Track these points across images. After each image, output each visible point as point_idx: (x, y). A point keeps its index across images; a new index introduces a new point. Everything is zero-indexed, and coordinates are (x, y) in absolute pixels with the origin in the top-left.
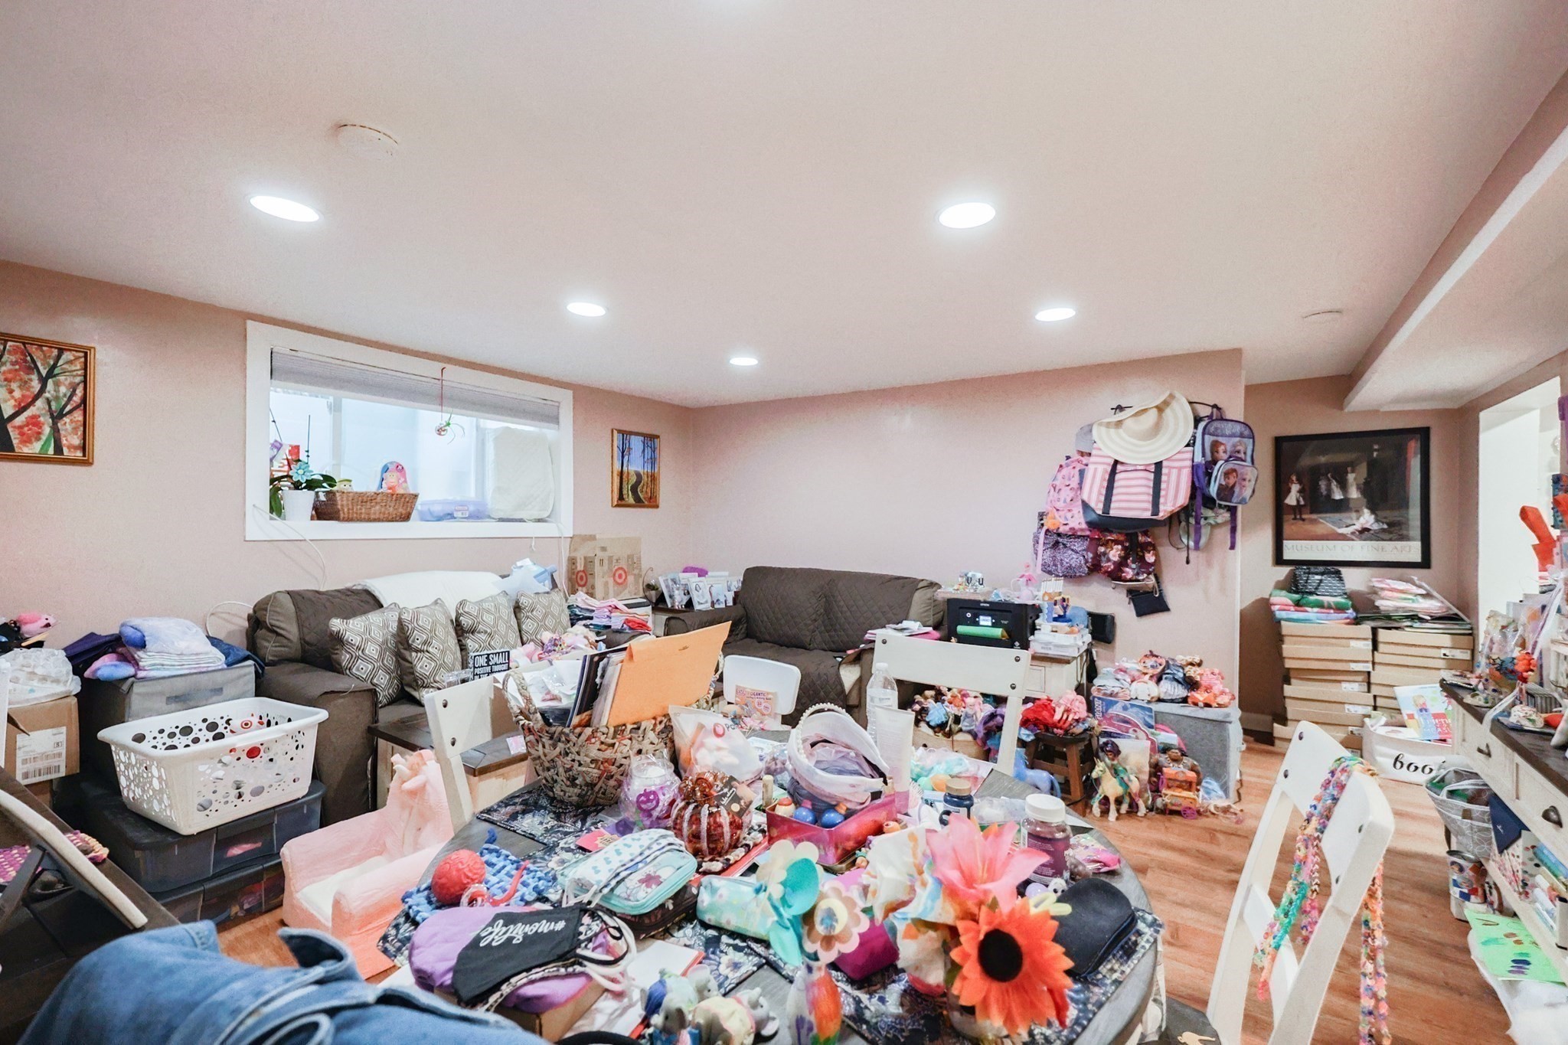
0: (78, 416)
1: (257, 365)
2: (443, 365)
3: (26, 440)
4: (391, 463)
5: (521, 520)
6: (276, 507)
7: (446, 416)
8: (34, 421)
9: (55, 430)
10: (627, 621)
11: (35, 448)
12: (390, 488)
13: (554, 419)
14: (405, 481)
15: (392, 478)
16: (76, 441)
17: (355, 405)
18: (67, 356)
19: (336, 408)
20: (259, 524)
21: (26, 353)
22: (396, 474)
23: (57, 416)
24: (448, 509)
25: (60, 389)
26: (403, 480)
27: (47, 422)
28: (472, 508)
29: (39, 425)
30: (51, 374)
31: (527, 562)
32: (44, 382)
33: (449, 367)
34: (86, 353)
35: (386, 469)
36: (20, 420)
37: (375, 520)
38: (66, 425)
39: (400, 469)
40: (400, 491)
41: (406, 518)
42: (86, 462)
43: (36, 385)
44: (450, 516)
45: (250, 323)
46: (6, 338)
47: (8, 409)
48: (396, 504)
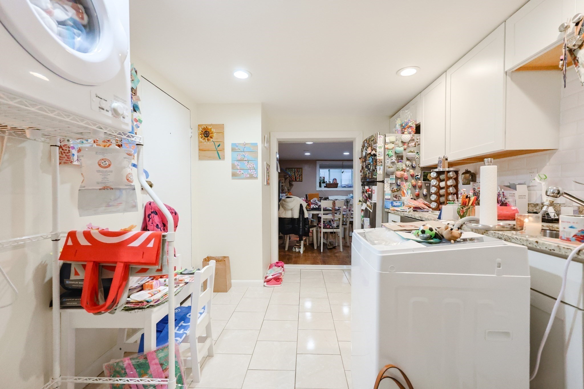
1: (318, 167)
2: (342, 162)
6: (320, 186)
7: (343, 170)
8: (298, 177)
11: (298, 180)
15: (334, 181)
16: (301, 179)
17: (331, 170)
18: (300, 169)
19: (329, 171)
20: (318, 189)
23: (300, 176)
24: (345, 186)
25: (300, 173)
27: (299, 177)
28: (350, 185)
33: (344, 162)
34: (302, 168)
35: (333, 180)
37: (332, 187)
39: (336, 179)
40: (336, 183)
41: (337, 187)
42: (302, 181)
43: (298, 173)
44: (345, 187)
45: (317, 161)
46: (296, 168)
47: (296, 176)
48: (335, 185)
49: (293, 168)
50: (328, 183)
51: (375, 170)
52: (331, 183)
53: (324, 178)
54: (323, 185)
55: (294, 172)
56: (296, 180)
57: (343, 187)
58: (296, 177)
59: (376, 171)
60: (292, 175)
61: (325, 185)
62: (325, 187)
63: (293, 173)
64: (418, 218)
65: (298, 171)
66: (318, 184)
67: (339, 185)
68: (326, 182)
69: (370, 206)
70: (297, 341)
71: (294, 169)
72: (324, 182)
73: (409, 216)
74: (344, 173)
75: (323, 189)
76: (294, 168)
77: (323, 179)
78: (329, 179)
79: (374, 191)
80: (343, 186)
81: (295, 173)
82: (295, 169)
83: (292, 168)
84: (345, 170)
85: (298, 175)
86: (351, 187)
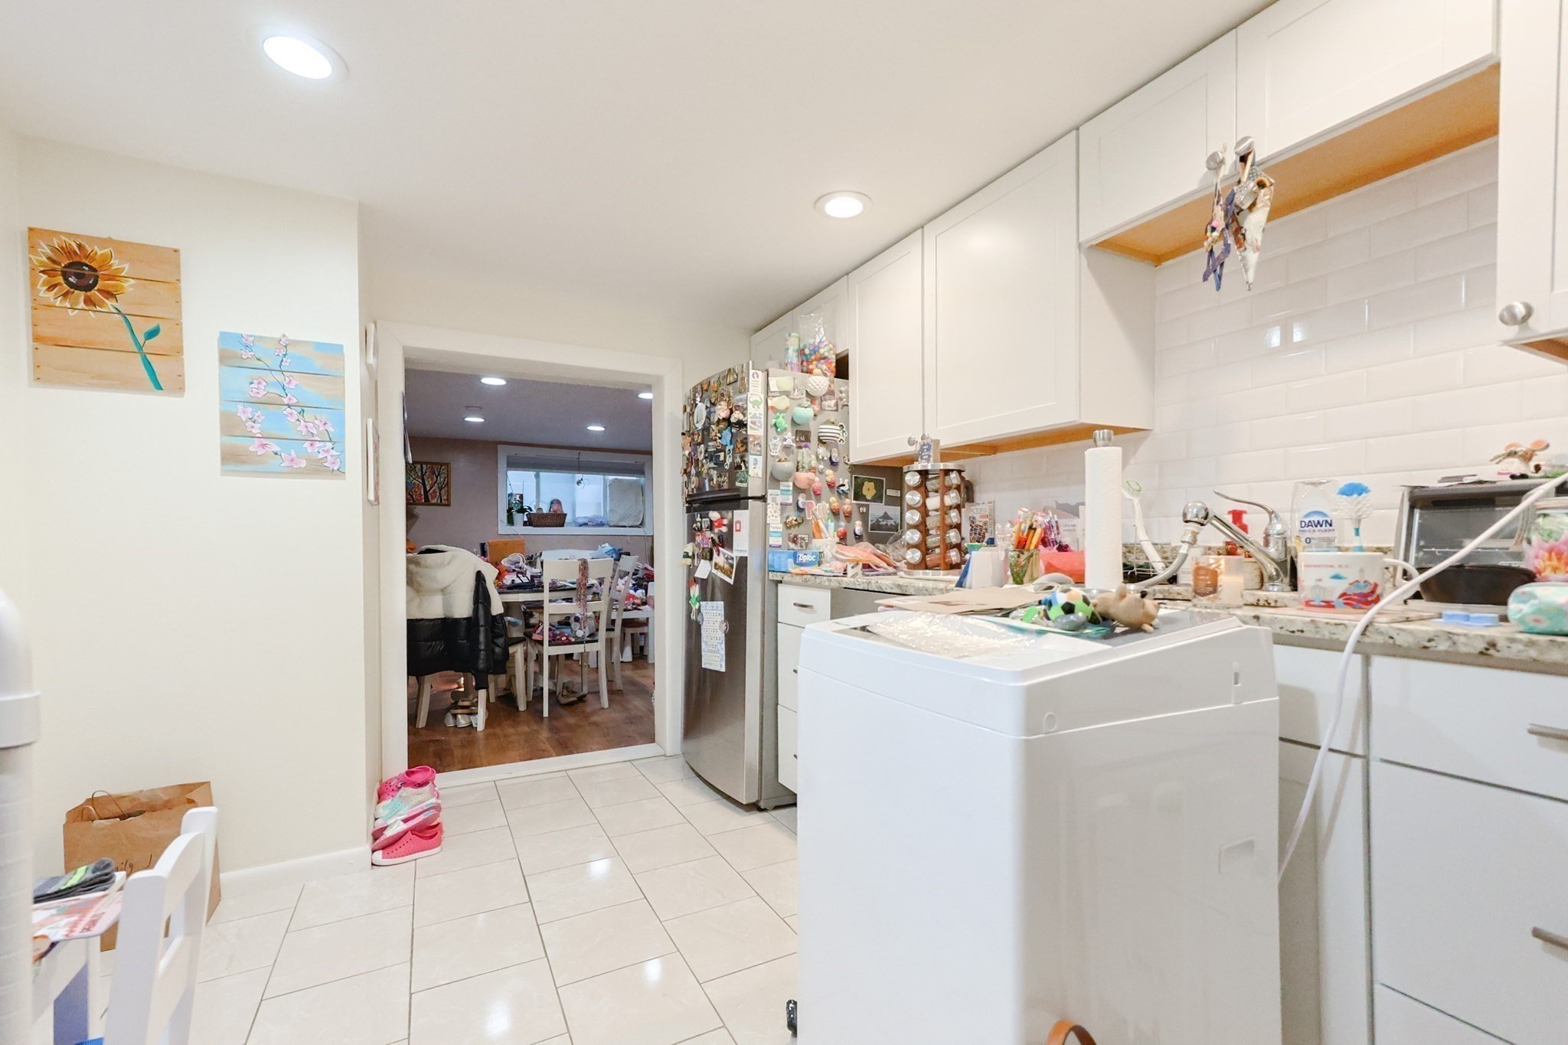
0: (446, 488)
1: (502, 463)
2: (578, 451)
3: (433, 499)
5: (625, 527)
6: (511, 521)
7: (581, 476)
8: (435, 492)
9: (440, 493)
10: (646, 574)
11: (435, 501)
13: (641, 472)
15: (555, 507)
16: (446, 498)
17: (544, 475)
18: (443, 467)
19: (537, 476)
20: (503, 528)
21: (433, 468)
23: (441, 489)
24: (586, 521)
25: (441, 479)
27: (438, 491)
28: (600, 520)
29: (436, 493)
30: (439, 475)
31: (607, 544)
32: (437, 477)
33: (582, 452)
34: (447, 464)
35: (552, 503)
36: (431, 491)
37: (548, 526)
38: (443, 491)
39: (559, 502)
40: (559, 513)
41: (562, 526)
42: (449, 505)
43: (435, 478)
44: (585, 524)
45: (499, 446)
46: (427, 463)
47: (428, 489)
48: (556, 518)
50: (534, 511)
51: (742, 464)
52: (545, 510)
53: (521, 497)
54: (520, 518)
55: (420, 474)
56: (426, 499)
57: (581, 526)
58: (426, 492)
59: (746, 468)
60: (414, 484)
61: (526, 519)
62: (525, 524)
63: (418, 477)
64: (892, 588)
65: (434, 473)
66: (503, 515)
67: (568, 519)
68: (530, 509)
69: (727, 566)
70: (568, 1030)
71: (419, 466)
72: (522, 510)
73: (858, 587)
74: (581, 485)
75: (519, 529)
77: (518, 498)
78: (538, 501)
79: (738, 525)
80: (581, 521)
81: (425, 477)
82: (424, 466)
84: (586, 477)
85: (436, 485)
86: (601, 525)
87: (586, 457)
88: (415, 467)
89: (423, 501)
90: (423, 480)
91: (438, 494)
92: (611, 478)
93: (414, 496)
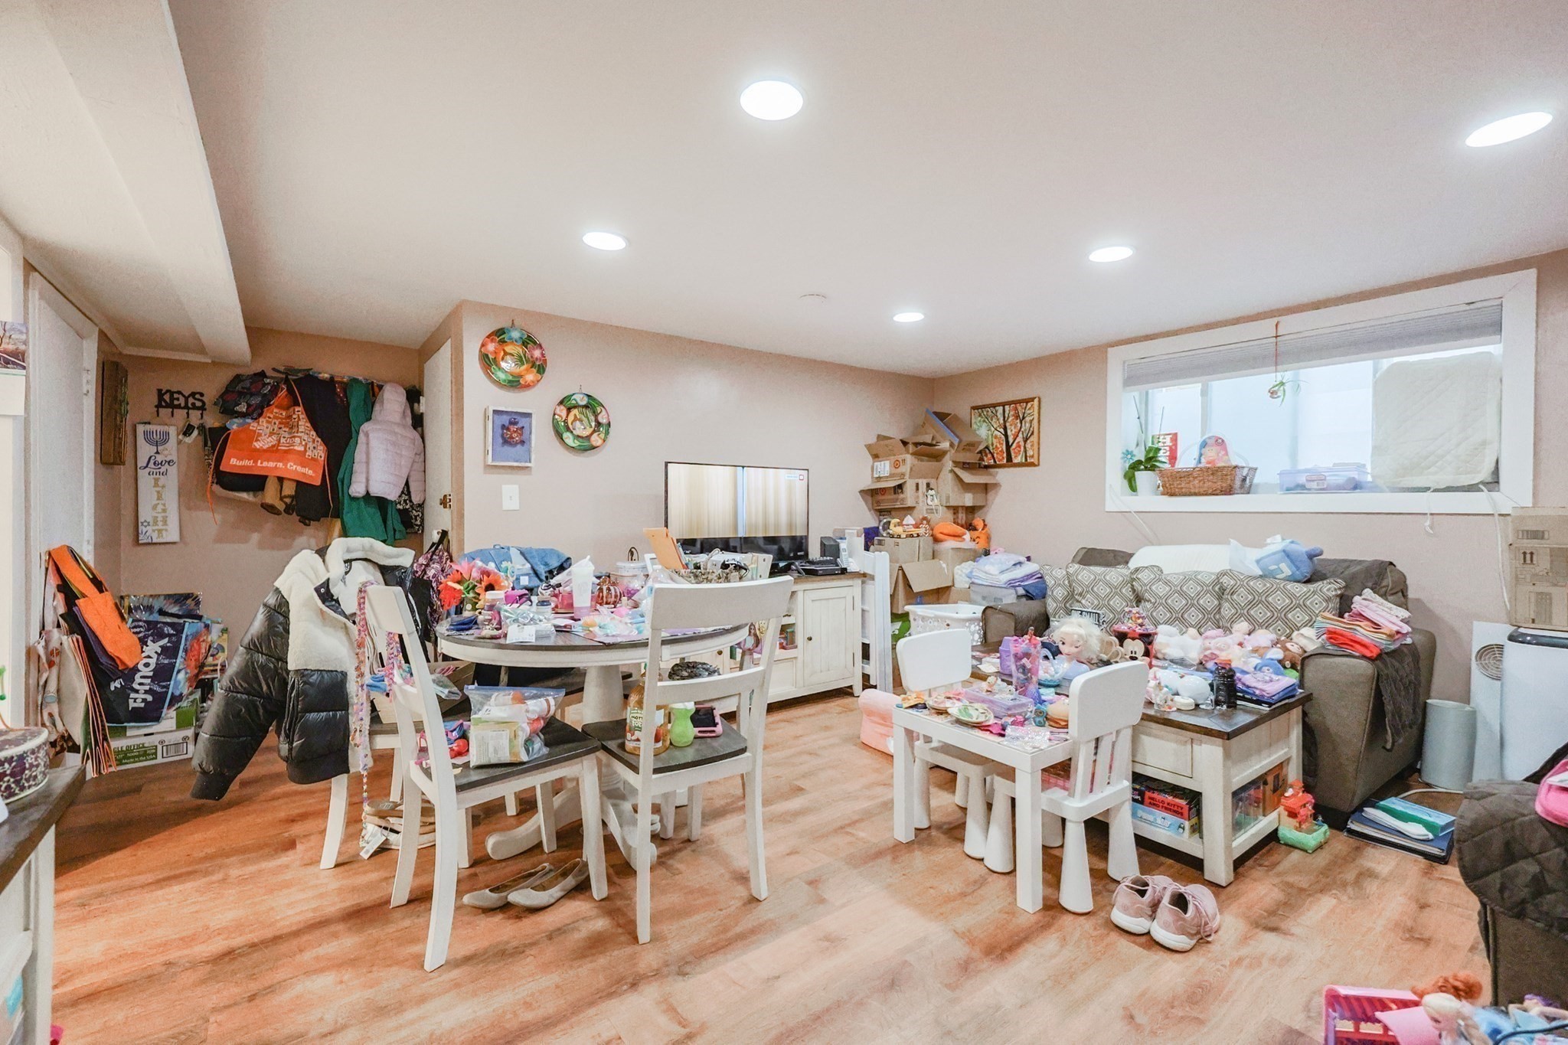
0: (1033, 438)
1: (1115, 378)
2: (1275, 320)
3: (1017, 455)
4: (1210, 438)
6: (1131, 484)
9: (1024, 446)
11: (1018, 461)
12: (1209, 463)
13: (1494, 327)
14: (1227, 454)
15: (1211, 453)
16: (1034, 453)
18: (1030, 405)
20: (1116, 496)
21: (1016, 409)
22: (1215, 449)
23: (1026, 440)
25: (1026, 425)
26: (1223, 453)
27: (1022, 444)
29: (1019, 446)
30: (1024, 418)
32: (1021, 422)
33: (1282, 319)
34: (1039, 399)
35: (1204, 445)
36: (1014, 445)
37: (1195, 494)
38: (1028, 444)
39: (1220, 443)
40: (1220, 464)
42: (1035, 464)
43: (1019, 425)
44: (1303, 488)
45: (1110, 349)
46: (1009, 403)
47: (1011, 440)
49: (999, 405)
50: (1187, 466)
53: (1175, 438)
55: (1002, 421)
56: (1009, 459)
58: (1008, 447)
60: (996, 437)
61: (1163, 483)
62: (1161, 491)
63: (999, 426)
65: (1017, 417)
66: (1117, 477)
71: (1000, 409)
76: (1003, 405)
81: (1008, 424)
82: (1007, 407)
83: (994, 406)
85: (1020, 435)
86: (1356, 486)
87: (1291, 324)
88: (996, 411)
89: (1005, 461)
90: (1005, 429)
91: (1022, 448)
92: (1386, 363)
93: (995, 455)
